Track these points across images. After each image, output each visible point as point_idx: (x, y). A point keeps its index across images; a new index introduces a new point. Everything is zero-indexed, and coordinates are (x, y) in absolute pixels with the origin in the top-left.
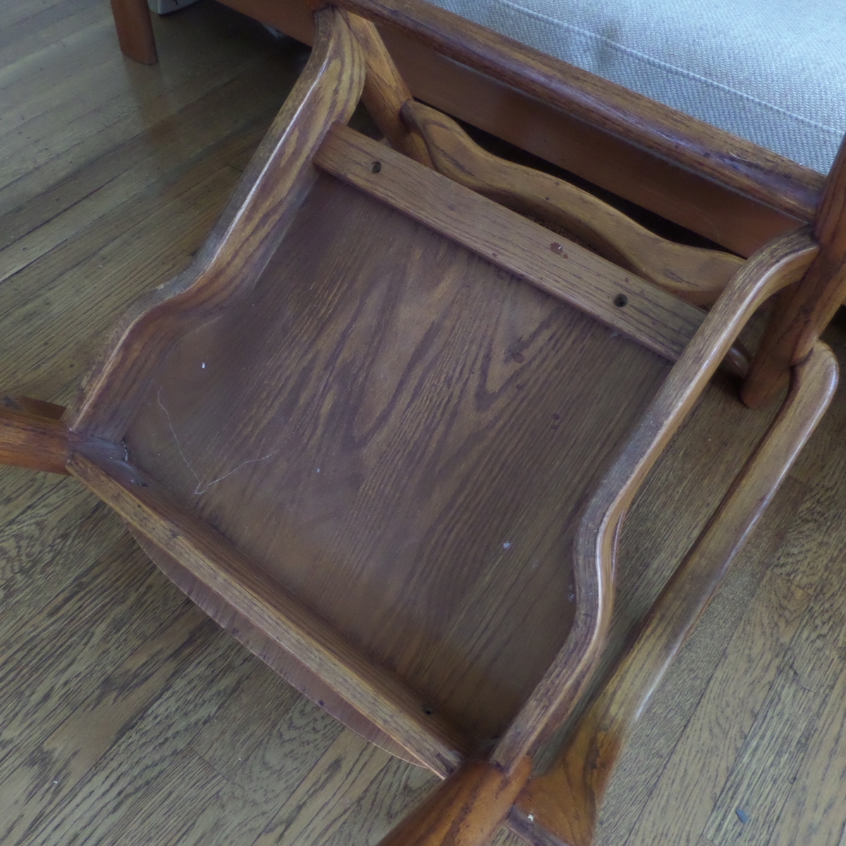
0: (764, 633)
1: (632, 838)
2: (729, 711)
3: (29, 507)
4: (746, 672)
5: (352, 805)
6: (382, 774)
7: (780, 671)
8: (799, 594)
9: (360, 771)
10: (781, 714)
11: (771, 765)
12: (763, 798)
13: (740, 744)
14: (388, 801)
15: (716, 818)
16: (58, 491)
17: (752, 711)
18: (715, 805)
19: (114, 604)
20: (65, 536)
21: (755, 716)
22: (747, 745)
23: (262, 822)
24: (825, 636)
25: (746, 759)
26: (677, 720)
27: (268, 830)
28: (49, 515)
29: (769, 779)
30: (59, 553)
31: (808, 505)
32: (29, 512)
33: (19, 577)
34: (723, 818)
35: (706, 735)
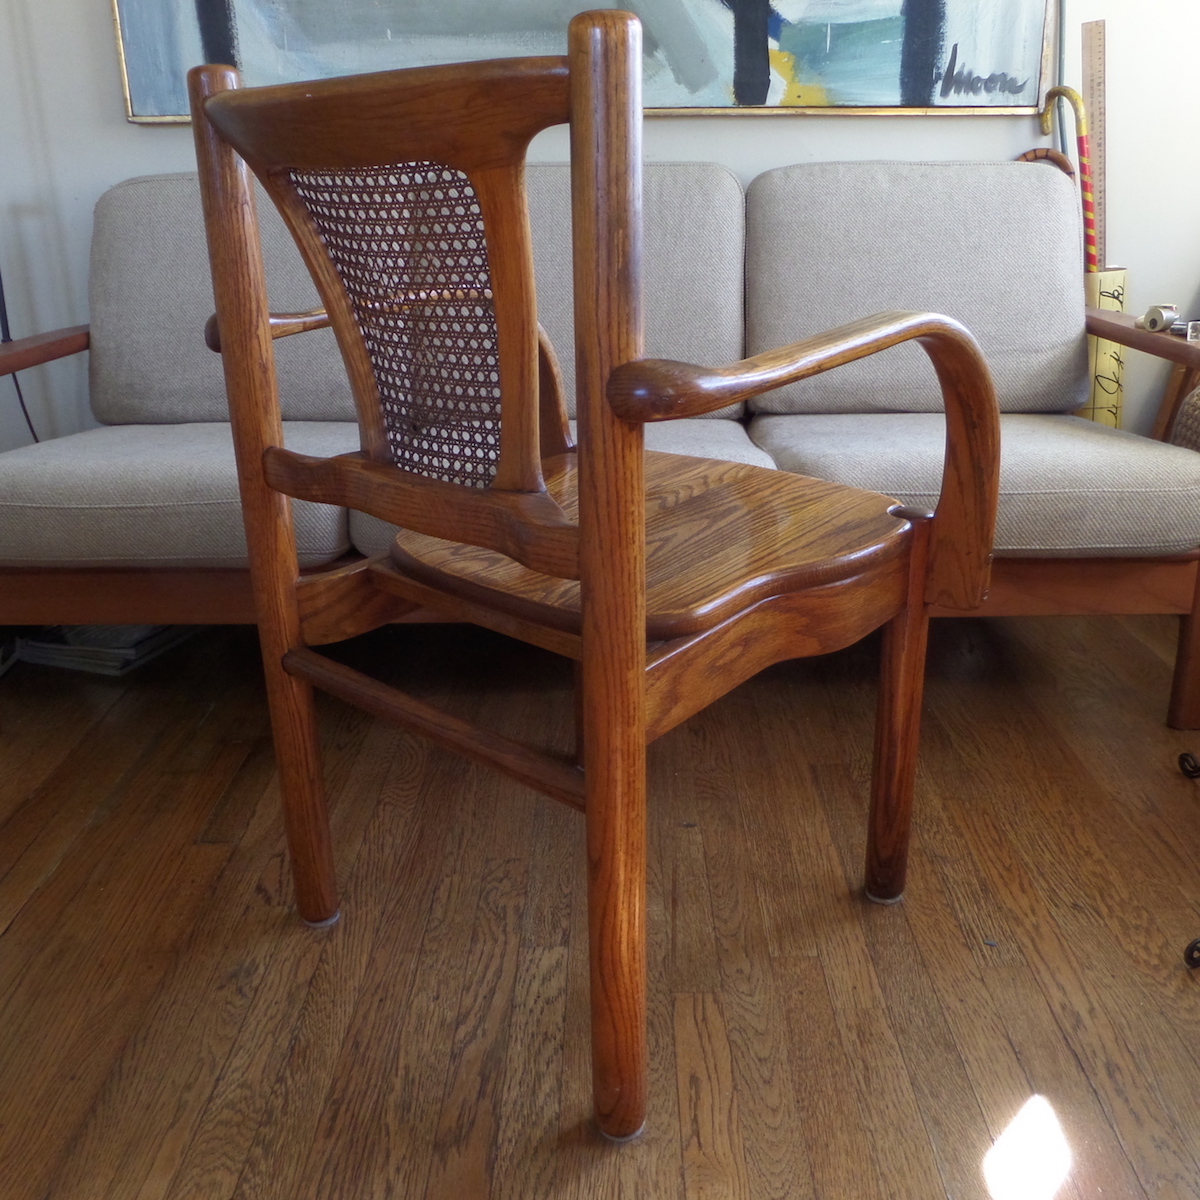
1: (939, 995)
2: (924, 899)
3: (218, 1080)
5: (732, 1094)
6: (735, 1064)
7: (932, 862)
9: (716, 1072)
10: (955, 882)
11: (979, 910)
12: (992, 928)
13: (949, 910)
14: (756, 1076)
15: (977, 953)
16: (236, 1055)
17: (938, 891)
18: (969, 948)
19: (385, 1096)
20: (281, 1080)
21: (942, 892)
22: (953, 908)
23: (676, 1146)
24: (938, 831)
25: (961, 916)
27: (684, 1149)
28: (246, 1075)
29: (985, 917)
30: (287, 1093)
31: (856, 773)
32: (221, 1083)
33: (263, 1130)
34: (981, 951)
35: (924, 918)
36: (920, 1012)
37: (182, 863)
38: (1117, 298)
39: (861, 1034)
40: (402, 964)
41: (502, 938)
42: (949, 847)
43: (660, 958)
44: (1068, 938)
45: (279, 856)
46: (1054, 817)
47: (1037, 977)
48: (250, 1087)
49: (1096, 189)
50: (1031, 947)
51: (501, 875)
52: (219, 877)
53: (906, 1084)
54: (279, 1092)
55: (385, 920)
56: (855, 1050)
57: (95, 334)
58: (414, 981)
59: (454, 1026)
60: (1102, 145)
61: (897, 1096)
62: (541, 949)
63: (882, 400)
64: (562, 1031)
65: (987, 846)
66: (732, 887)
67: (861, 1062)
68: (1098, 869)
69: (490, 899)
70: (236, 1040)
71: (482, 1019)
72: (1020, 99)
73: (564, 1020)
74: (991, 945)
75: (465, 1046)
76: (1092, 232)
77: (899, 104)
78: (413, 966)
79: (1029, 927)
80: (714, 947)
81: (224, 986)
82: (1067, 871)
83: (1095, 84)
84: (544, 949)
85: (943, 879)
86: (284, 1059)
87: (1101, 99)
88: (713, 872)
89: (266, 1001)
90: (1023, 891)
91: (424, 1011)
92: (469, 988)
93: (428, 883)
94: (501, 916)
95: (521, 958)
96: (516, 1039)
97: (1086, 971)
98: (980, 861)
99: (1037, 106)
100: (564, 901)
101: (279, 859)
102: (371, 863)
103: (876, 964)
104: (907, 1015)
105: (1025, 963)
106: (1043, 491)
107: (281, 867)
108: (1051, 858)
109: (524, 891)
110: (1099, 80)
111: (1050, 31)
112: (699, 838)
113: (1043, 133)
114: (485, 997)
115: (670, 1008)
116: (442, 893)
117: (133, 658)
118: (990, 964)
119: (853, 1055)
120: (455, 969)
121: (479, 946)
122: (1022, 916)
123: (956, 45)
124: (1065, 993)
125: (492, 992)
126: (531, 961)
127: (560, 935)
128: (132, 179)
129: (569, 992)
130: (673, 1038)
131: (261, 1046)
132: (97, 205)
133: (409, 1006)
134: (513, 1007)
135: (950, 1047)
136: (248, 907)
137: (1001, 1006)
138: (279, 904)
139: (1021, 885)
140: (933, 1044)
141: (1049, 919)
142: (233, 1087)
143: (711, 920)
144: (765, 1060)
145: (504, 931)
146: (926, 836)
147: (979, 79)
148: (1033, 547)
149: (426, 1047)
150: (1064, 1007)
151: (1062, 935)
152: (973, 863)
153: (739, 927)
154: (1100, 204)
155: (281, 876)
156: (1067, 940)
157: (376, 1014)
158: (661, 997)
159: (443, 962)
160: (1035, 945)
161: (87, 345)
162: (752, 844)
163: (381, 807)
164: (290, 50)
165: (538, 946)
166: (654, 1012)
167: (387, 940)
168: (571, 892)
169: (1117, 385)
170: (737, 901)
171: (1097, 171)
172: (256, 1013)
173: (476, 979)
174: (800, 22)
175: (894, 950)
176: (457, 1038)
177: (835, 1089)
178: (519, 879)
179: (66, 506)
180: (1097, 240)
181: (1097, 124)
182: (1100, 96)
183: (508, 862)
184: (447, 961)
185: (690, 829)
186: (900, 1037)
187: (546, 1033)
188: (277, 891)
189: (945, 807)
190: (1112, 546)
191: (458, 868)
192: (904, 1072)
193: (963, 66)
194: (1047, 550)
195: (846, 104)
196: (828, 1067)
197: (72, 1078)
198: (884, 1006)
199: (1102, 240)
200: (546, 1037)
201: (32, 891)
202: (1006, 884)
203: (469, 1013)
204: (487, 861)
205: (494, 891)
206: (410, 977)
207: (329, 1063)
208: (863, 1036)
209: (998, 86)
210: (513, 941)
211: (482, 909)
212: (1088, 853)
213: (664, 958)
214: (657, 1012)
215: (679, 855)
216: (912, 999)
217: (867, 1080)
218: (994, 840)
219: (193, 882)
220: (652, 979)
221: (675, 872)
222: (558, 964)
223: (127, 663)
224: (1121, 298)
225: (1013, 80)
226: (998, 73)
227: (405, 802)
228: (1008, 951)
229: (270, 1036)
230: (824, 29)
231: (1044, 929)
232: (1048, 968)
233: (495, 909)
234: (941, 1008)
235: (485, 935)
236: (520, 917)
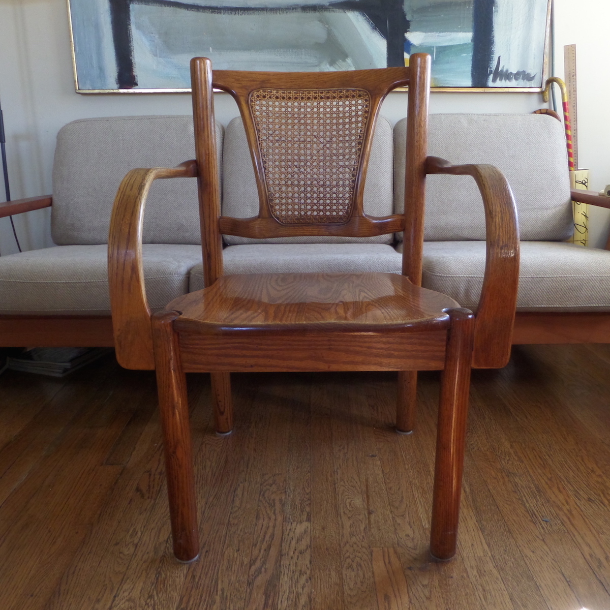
0: (490, 469)
1: (520, 548)
2: (506, 495)
3: (115, 597)
4: (498, 482)
5: (409, 605)
7: (508, 476)
8: (488, 453)
9: (399, 593)
10: (522, 487)
11: (537, 502)
12: (545, 512)
13: (520, 502)
14: (422, 595)
15: (539, 526)
16: (126, 582)
17: (513, 491)
18: (534, 523)
19: (210, 607)
20: (151, 597)
21: (516, 492)
22: (523, 501)
24: (510, 459)
25: (527, 505)
26: (493, 508)
28: (131, 594)
29: (540, 506)
30: (154, 605)
32: (117, 599)
34: (541, 524)
35: (507, 506)
36: (511, 558)
37: (95, 475)
38: (584, 184)
39: (479, 571)
40: (217, 531)
41: (273, 517)
42: (517, 468)
43: (362, 528)
44: (588, 517)
45: (148, 472)
46: (572, 452)
47: (574, 539)
48: (133, 601)
49: (572, 129)
50: (568, 522)
51: (271, 482)
52: (115, 483)
53: (508, 599)
54: (150, 604)
55: (207, 506)
56: (477, 580)
57: (55, 199)
58: (225, 541)
59: (248, 567)
60: (575, 106)
61: (503, 606)
62: (295, 523)
63: (466, 234)
64: (310, 569)
65: (537, 467)
66: (399, 489)
67: (480, 587)
68: (600, 480)
69: (266, 496)
70: (125, 574)
71: (264, 563)
72: (532, 83)
73: (310, 563)
74: (546, 521)
75: (255, 577)
76: (571, 151)
77: (470, 86)
78: (224, 533)
79: (566, 512)
80: (392, 523)
81: (118, 543)
82: (582, 480)
83: (571, 75)
84: (297, 523)
85: (515, 485)
86: (153, 585)
87: (574, 83)
88: (388, 481)
89: (142, 551)
90: (560, 491)
91: (231, 557)
92: (256, 545)
93: (231, 487)
94: (272, 505)
95: (285, 528)
96: (284, 574)
97: (601, 535)
98: (534, 475)
99: (541, 87)
100: (307, 496)
101: (148, 473)
102: (199, 476)
103: (483, 532)
104: (504, 560)
105: (566, 531)
106: (560, 276)
107: (150, 478)
108: (573, 474)
109: (284, 491)
110: (573, 74)
111: (547, 50)
112: (379, 463)
113: (544, 101)
114: (265, 550)
115: (370, 557)
116: (239, 492)
117: (69, 367)
118: (547, 531)
119: (476, 583)
120: (248, 534)
121: (261, 521)
122: (560, 505)
123: (500, 57)
124: (590, 548)
125: (269, 547)
126: (290, 530)
127: (306, 516)
128: (77, 120)
129: (312, 548)
130: (373, 573)
131: (139, 578)
132: (59, 133)
133: (223, 555)
134: (282, 555)
135: (530, 578)
136: (131, 500)
137: (556, 555)
138: (148, 498)
139: (558, 488)
140: (521, 577)
141: (577, 507)
142: (123, 601)
143: (389, 507)
144: (426, 586)
145: (274, 513)
146: (503, 462)
147: (511, 73)
148: (555, 306)
149: (233, 578)
150: (591, 556)
151: (585, 516)
152: (531, 476)
153: (405, 511)
154: (574, 136)
155: (149, 482)
156: (587, 518)
157: (204, 559)
158: (364, 550)
159: (241, 531)
160: (570, 521)
161: (51, 204)
162: (409, 467)
163: (204, 446)
164: (160, 57)
165: (294, 521)
166: (361, 559)
167: (209, 519)
168: (310, 492)
169: (585, 229)
170: (403, 497)
171: (573, 120)
172: (136, 558)
173: (260, 539)
174: (420, 45)
175: (492, 524)
176: (250, 573)
177: (467, 602)
178: (281, 484)
179: (38, 282)
180: (573, 155)
181: (572, 96)
182: (574, 82)
183: (274, 475)
184: (243, 530)
185: (373, 458)
186: (501, 573)
187: (301, 571)
188: (147, 491)
189: (512, 446)
190: (597, 305)
191: (247, 479)
192: (506, 593)
193: (504, 66)
194: (563, 307)
195: (444, 85)
196: (462, 590)
197: (32, 596)
198: (490, 554)
199: (576, 155)
200: (301, 573)
201: (11, 491)
202: (550, 488)
203: (256, 559)
204: (263, 475)
205: (268, 491)
206: (223, 538)
207: (178, 587)
208: (481, 573)
209: (521, 77)
210: (280, 519)
211: (261, 501)
212: (592, 471)
213: (365, 529)
214: (363, 559)
215: (368, 472)
216: (505, 551)
217: (485, 598)
218: (540, 464)
219: (101, 485)
220: (359, 540)
221: (367, 480)
222: (305, 532)
223: (65, 370)
224: (586, 184)
225: (529, 75)
226: (521, 70)
227: (217, 443)
228: (556, 524)
229: (144, 572)
230: (432, 48)
231: (574, 512)
232: (579, 534)
233: (269, 501)
234: (523, 556)
235: (264, 515)
236: (283, 505)
